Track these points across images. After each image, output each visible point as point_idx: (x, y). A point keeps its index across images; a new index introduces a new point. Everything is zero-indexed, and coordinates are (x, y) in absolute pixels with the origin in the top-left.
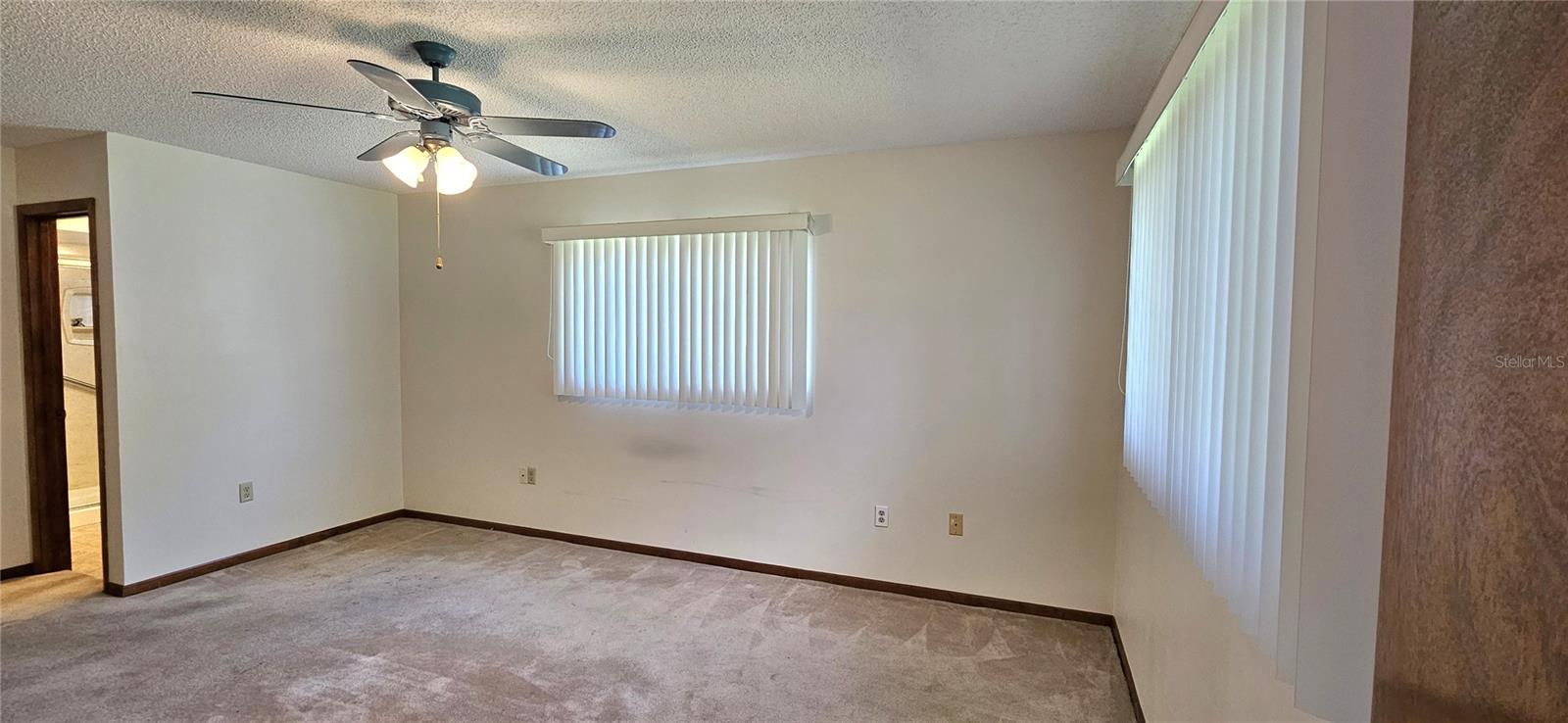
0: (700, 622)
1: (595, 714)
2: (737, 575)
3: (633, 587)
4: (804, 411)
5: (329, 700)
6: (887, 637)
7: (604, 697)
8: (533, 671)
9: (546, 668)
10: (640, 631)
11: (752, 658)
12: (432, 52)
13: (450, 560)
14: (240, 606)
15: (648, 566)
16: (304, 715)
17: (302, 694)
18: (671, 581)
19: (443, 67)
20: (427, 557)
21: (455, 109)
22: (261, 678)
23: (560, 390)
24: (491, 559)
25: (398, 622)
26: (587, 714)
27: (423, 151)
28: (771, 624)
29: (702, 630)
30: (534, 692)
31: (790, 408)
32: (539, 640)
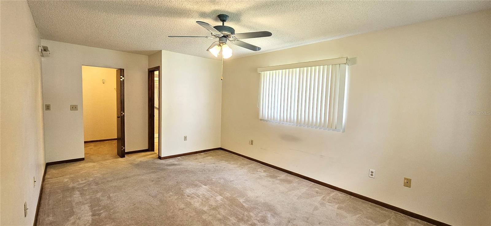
0: (297, 198)
1: (258, 219)
2: (313, 184)
3: (278, 182)
4: (342, 130)
5: (194, 195)
6: (369, 220)
7: (262, 214)
8: (244, 201)
9: (247, 201)
10: (277, 196)
11: (313, 215)
12: (222, 17)
13: (229, 163)
14: (181, 166)
15: (284, 175)
16: (188, 198)
17: (189, 192)
18: (290, 182)
19: (225, 21)
20: (223, 161)
21: (228, 33)
22: (182, 186)
23: (261, 117)
24: (239, 165)
25: (213, 178)
26: (256, 218)
27: (219, 46)
28: (322, 204)
29: (297, 200)
30: (242, 207)
31: (336, 129)
32: (247, 192)
